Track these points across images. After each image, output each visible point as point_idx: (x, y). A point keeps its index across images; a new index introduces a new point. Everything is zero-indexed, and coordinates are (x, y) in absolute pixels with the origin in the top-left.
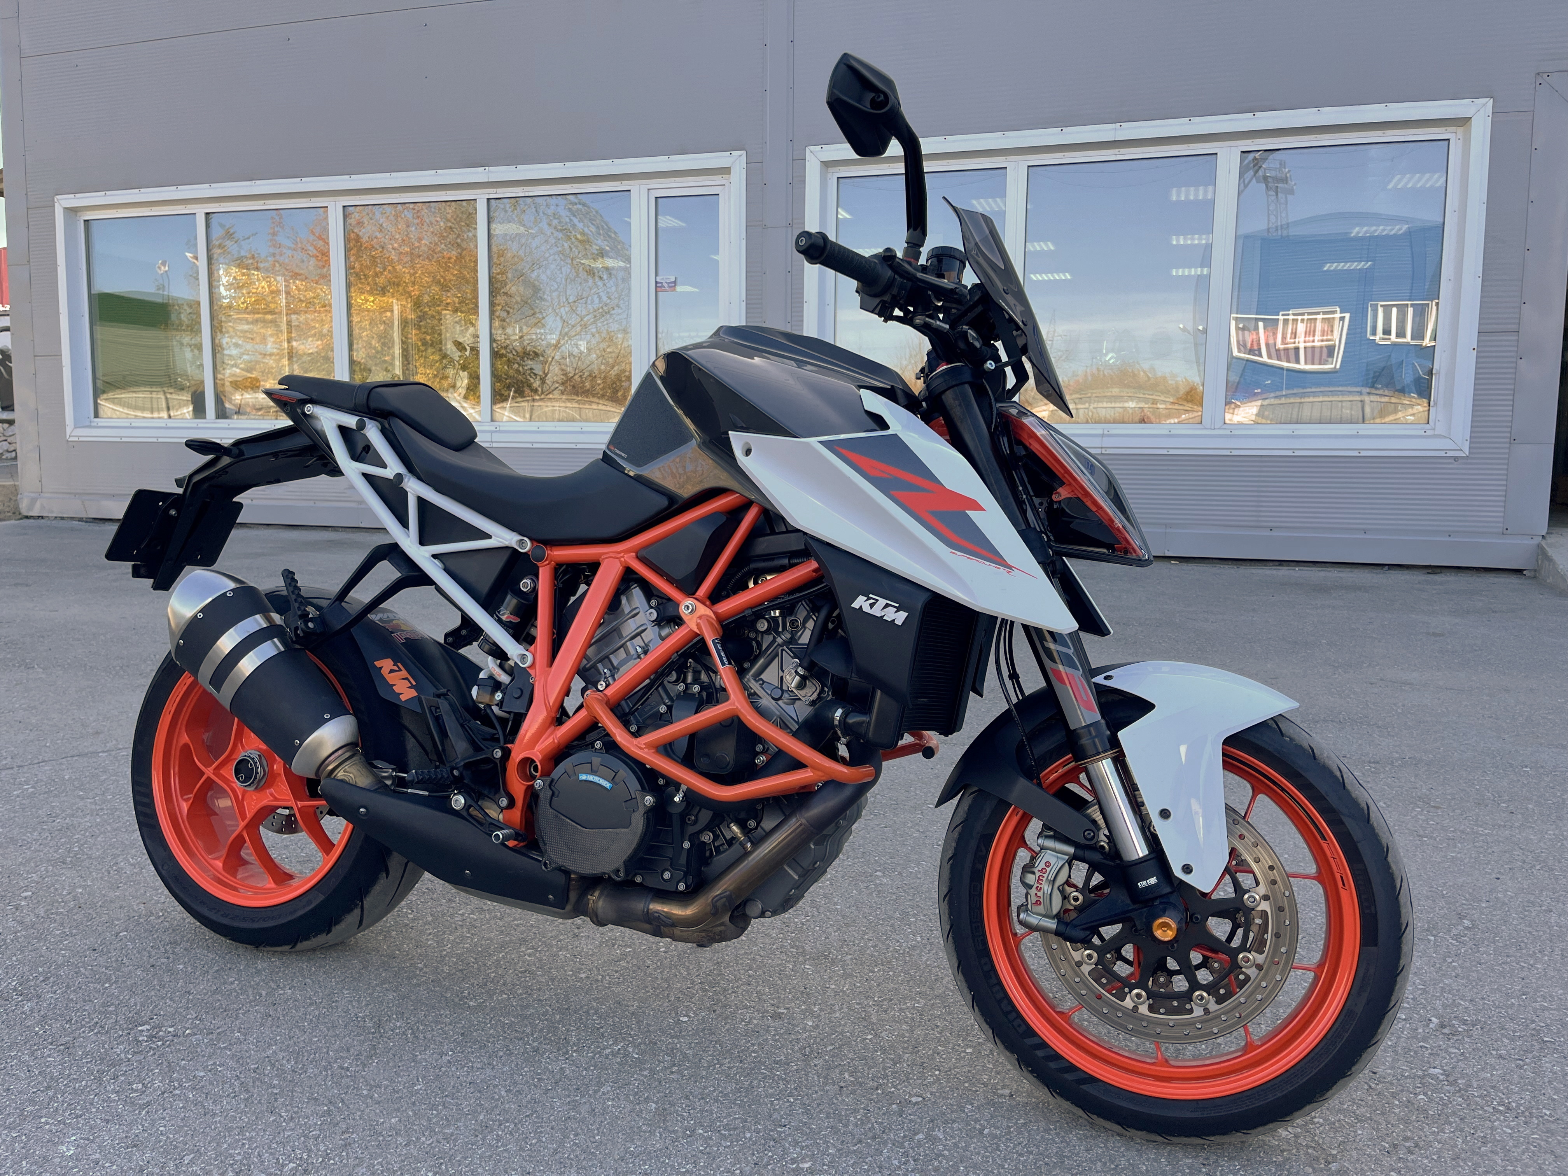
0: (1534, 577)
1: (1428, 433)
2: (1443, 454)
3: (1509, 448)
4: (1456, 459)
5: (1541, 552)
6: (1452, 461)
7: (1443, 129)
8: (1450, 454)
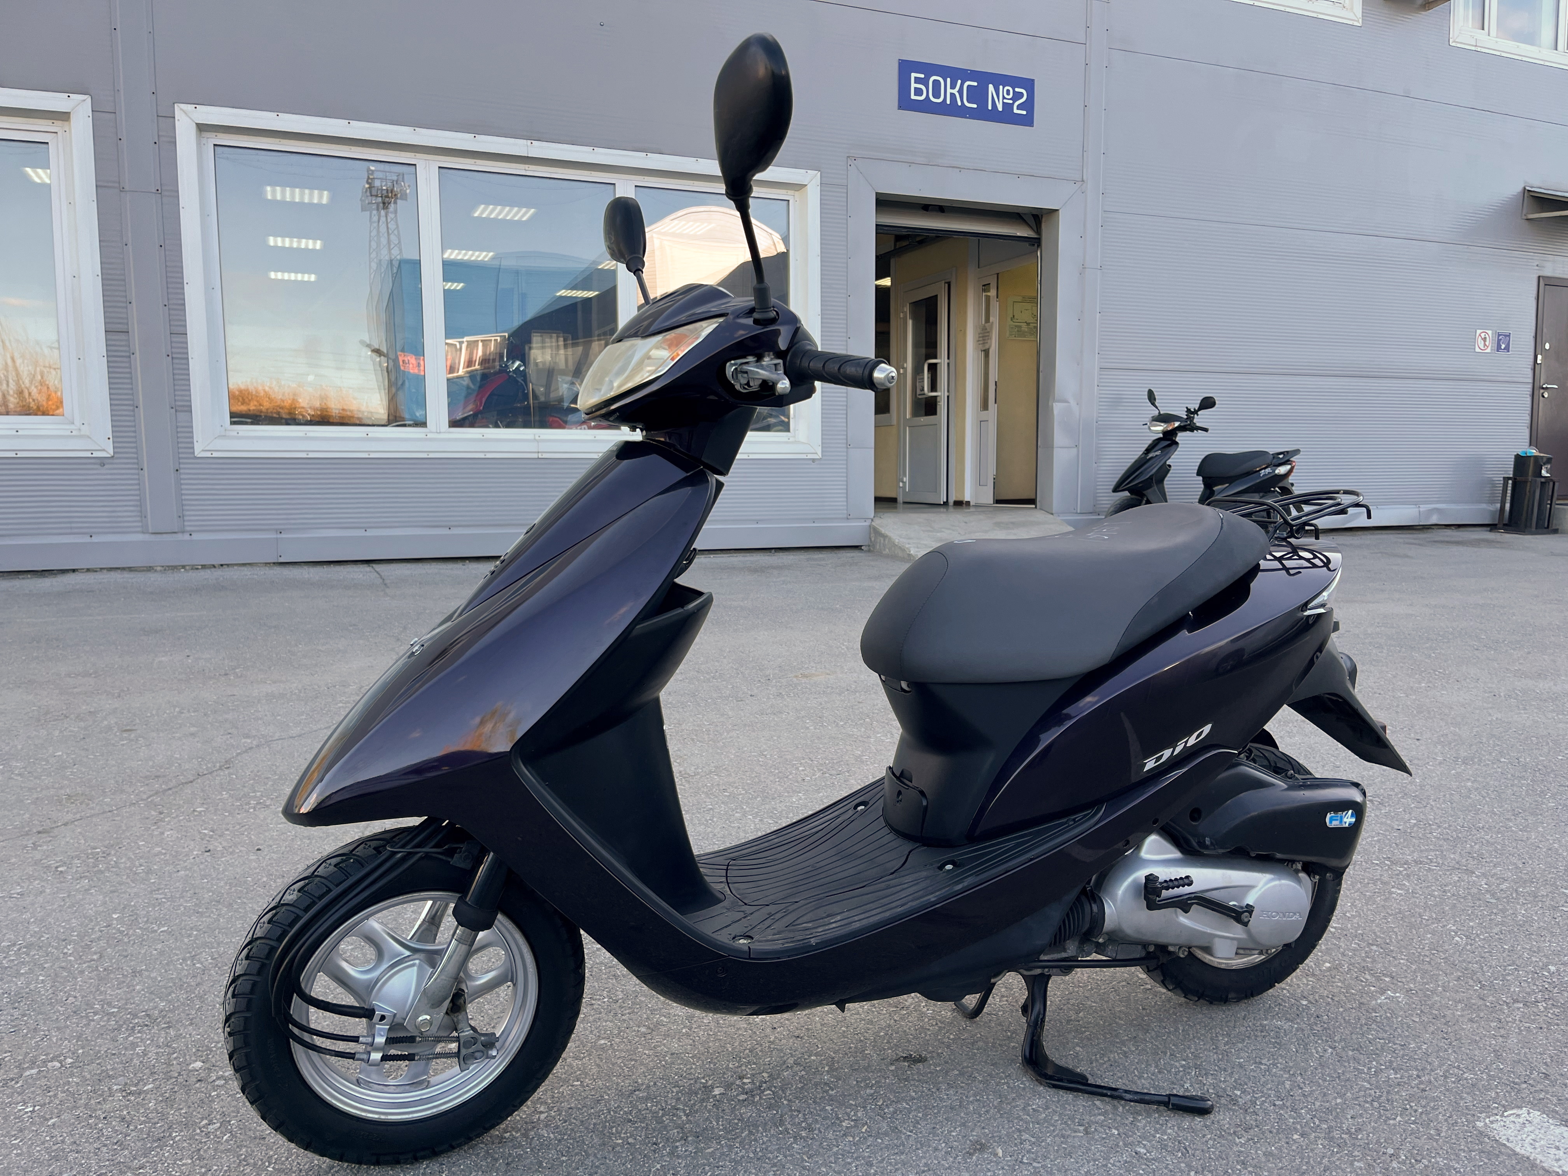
0: (869, 551)
1: (792, 439)
2: (804, 456)
3: (847, 452)
4: (814, 460)
5: (875, 531)
6: (811, 462)
7: (784, 191)
8: (810, 456)
